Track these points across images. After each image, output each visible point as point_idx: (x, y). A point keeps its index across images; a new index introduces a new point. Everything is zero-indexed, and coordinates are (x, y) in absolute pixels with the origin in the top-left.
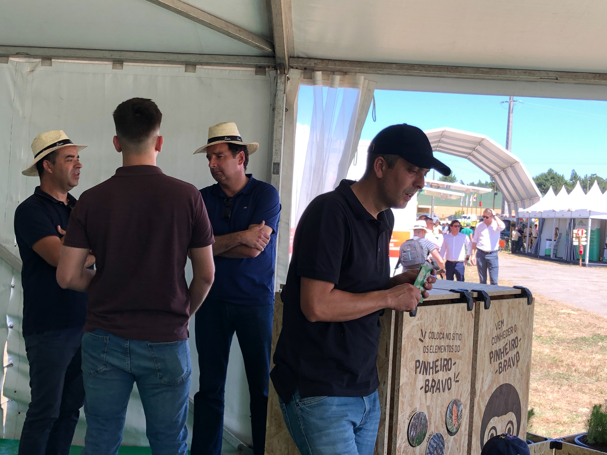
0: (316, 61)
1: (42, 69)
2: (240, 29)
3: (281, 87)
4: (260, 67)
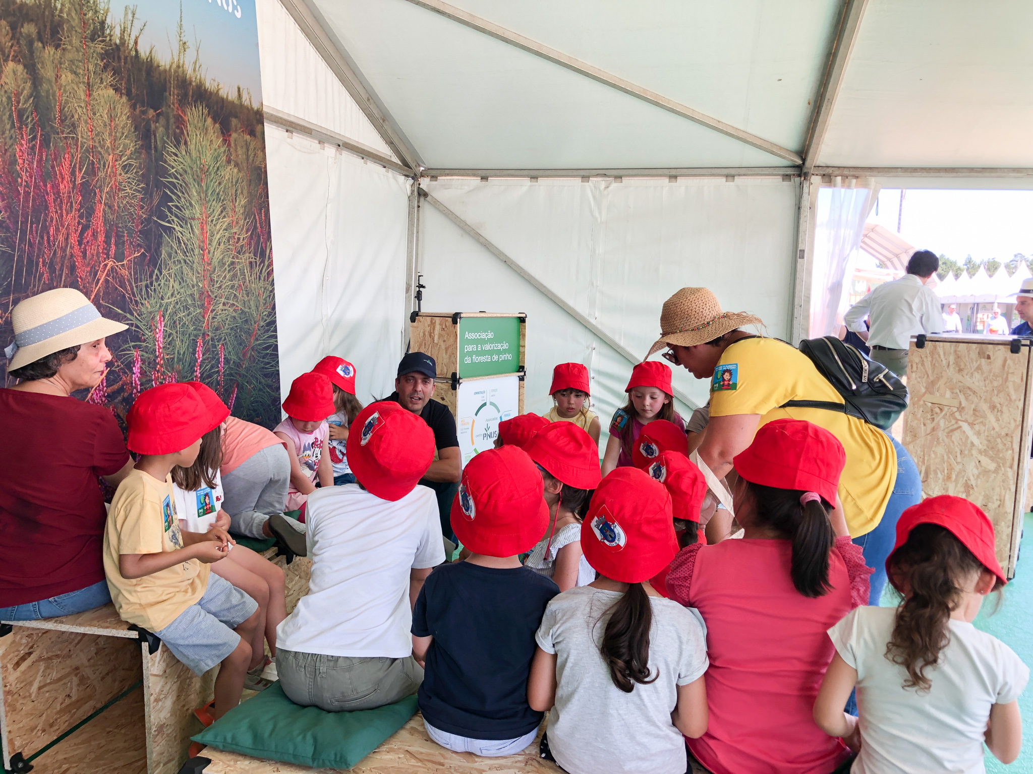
0: (833, 169)
1: (615, 185)
2: (781, 148)
3: (806, 190)
4: (787, 175)
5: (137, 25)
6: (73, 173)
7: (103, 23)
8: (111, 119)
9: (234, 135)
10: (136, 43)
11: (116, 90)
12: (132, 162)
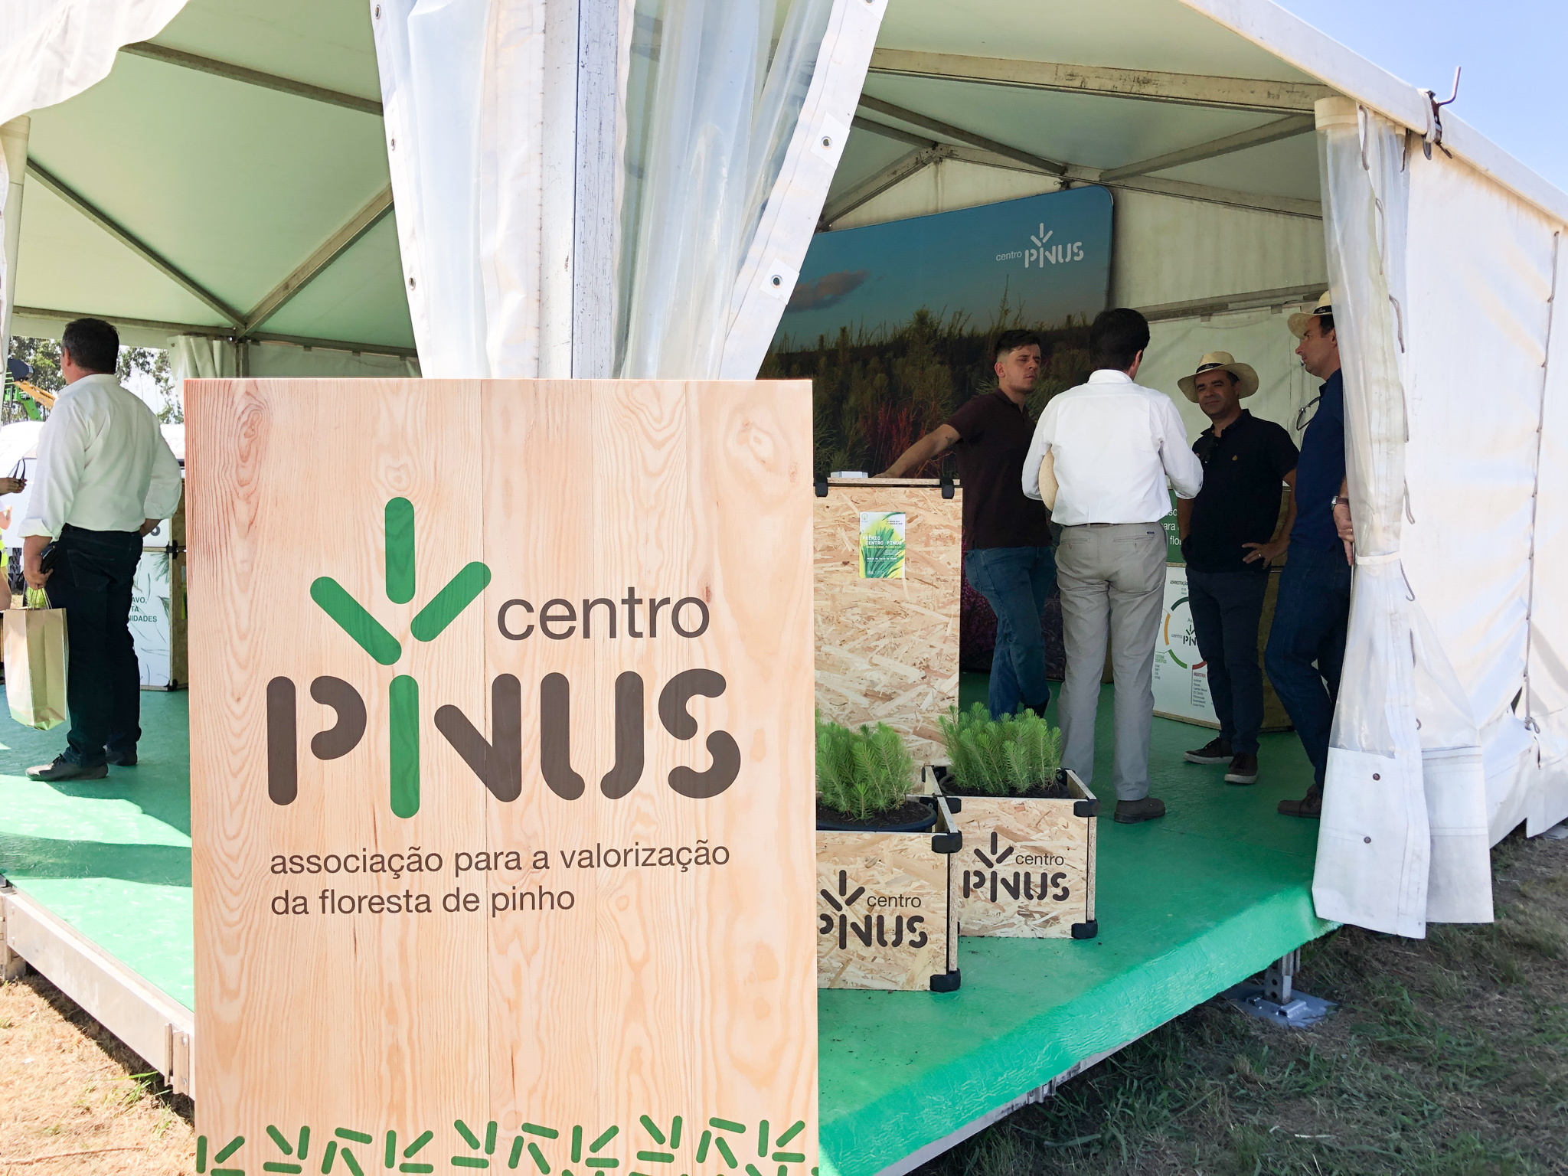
5: (963, 319)
6: (908, 417)
7: (936, 330)
8: (936, 380)
9: (1056, 355)
10: (961, 330)
11: (941, 363)
12: (950, 402)
